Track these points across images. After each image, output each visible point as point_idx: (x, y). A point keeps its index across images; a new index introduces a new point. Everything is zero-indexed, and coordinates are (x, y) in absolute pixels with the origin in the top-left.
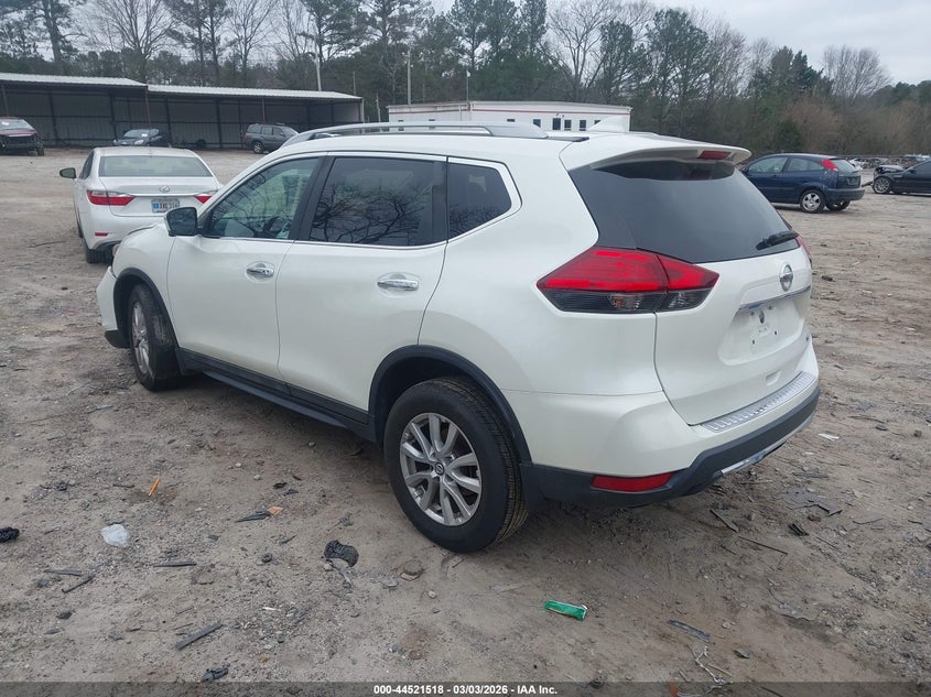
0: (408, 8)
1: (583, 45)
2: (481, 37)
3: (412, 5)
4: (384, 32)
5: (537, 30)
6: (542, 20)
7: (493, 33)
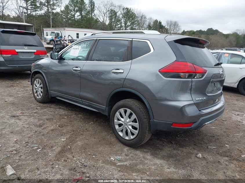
0: (55, 2)
1: (106, 15)
2: (77, 11)
3: (56, 1)
4: (48, 8)
5: (93, 10)
6: (94, 8)
7: (80, 10)
